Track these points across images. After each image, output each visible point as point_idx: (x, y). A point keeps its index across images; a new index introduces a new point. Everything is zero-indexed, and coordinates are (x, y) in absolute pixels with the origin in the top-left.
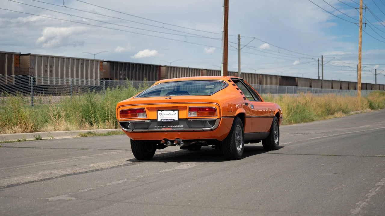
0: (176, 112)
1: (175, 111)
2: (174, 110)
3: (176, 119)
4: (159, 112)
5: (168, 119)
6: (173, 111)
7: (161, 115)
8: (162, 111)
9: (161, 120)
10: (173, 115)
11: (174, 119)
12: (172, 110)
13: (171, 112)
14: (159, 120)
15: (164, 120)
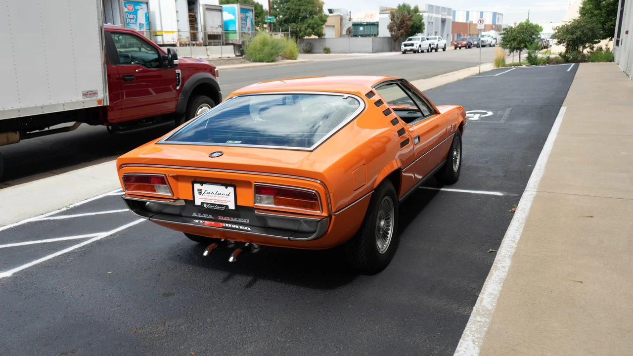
0: (231, 190)
1: (229, 188)
2: (227, 186)
3: (232, 206)
4: (197, 186)
5: (215, 205)
6: (224, 188)
7: (200, 192)
8: (202, 183)
9: (202, 203)
10: (225, 197)
11: (227, 206)
12: (222, 185)
13: (221, 189)
14: (198, 202)
15: (207, 204)
